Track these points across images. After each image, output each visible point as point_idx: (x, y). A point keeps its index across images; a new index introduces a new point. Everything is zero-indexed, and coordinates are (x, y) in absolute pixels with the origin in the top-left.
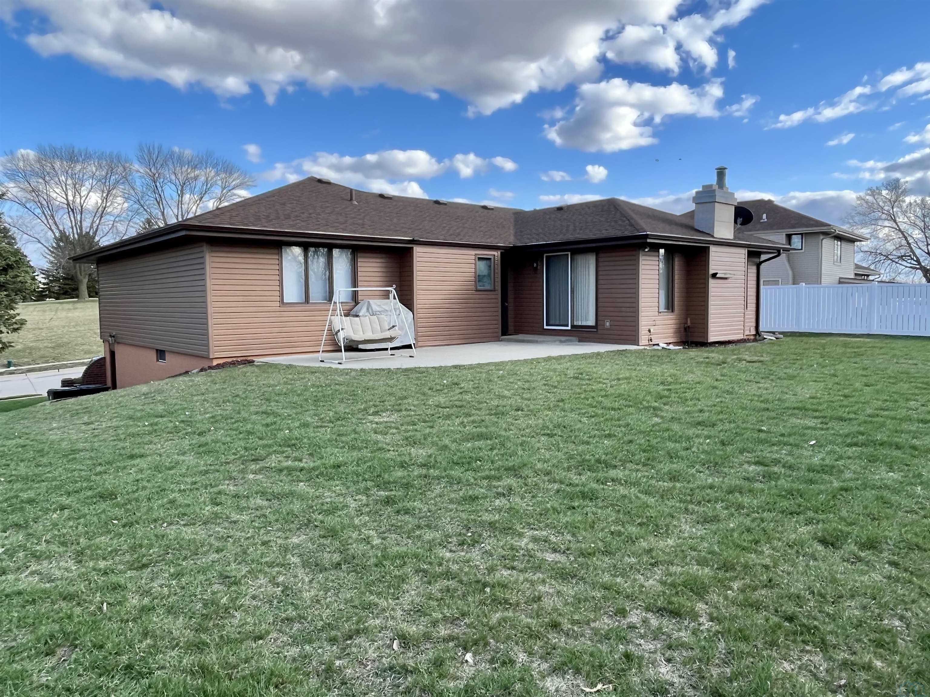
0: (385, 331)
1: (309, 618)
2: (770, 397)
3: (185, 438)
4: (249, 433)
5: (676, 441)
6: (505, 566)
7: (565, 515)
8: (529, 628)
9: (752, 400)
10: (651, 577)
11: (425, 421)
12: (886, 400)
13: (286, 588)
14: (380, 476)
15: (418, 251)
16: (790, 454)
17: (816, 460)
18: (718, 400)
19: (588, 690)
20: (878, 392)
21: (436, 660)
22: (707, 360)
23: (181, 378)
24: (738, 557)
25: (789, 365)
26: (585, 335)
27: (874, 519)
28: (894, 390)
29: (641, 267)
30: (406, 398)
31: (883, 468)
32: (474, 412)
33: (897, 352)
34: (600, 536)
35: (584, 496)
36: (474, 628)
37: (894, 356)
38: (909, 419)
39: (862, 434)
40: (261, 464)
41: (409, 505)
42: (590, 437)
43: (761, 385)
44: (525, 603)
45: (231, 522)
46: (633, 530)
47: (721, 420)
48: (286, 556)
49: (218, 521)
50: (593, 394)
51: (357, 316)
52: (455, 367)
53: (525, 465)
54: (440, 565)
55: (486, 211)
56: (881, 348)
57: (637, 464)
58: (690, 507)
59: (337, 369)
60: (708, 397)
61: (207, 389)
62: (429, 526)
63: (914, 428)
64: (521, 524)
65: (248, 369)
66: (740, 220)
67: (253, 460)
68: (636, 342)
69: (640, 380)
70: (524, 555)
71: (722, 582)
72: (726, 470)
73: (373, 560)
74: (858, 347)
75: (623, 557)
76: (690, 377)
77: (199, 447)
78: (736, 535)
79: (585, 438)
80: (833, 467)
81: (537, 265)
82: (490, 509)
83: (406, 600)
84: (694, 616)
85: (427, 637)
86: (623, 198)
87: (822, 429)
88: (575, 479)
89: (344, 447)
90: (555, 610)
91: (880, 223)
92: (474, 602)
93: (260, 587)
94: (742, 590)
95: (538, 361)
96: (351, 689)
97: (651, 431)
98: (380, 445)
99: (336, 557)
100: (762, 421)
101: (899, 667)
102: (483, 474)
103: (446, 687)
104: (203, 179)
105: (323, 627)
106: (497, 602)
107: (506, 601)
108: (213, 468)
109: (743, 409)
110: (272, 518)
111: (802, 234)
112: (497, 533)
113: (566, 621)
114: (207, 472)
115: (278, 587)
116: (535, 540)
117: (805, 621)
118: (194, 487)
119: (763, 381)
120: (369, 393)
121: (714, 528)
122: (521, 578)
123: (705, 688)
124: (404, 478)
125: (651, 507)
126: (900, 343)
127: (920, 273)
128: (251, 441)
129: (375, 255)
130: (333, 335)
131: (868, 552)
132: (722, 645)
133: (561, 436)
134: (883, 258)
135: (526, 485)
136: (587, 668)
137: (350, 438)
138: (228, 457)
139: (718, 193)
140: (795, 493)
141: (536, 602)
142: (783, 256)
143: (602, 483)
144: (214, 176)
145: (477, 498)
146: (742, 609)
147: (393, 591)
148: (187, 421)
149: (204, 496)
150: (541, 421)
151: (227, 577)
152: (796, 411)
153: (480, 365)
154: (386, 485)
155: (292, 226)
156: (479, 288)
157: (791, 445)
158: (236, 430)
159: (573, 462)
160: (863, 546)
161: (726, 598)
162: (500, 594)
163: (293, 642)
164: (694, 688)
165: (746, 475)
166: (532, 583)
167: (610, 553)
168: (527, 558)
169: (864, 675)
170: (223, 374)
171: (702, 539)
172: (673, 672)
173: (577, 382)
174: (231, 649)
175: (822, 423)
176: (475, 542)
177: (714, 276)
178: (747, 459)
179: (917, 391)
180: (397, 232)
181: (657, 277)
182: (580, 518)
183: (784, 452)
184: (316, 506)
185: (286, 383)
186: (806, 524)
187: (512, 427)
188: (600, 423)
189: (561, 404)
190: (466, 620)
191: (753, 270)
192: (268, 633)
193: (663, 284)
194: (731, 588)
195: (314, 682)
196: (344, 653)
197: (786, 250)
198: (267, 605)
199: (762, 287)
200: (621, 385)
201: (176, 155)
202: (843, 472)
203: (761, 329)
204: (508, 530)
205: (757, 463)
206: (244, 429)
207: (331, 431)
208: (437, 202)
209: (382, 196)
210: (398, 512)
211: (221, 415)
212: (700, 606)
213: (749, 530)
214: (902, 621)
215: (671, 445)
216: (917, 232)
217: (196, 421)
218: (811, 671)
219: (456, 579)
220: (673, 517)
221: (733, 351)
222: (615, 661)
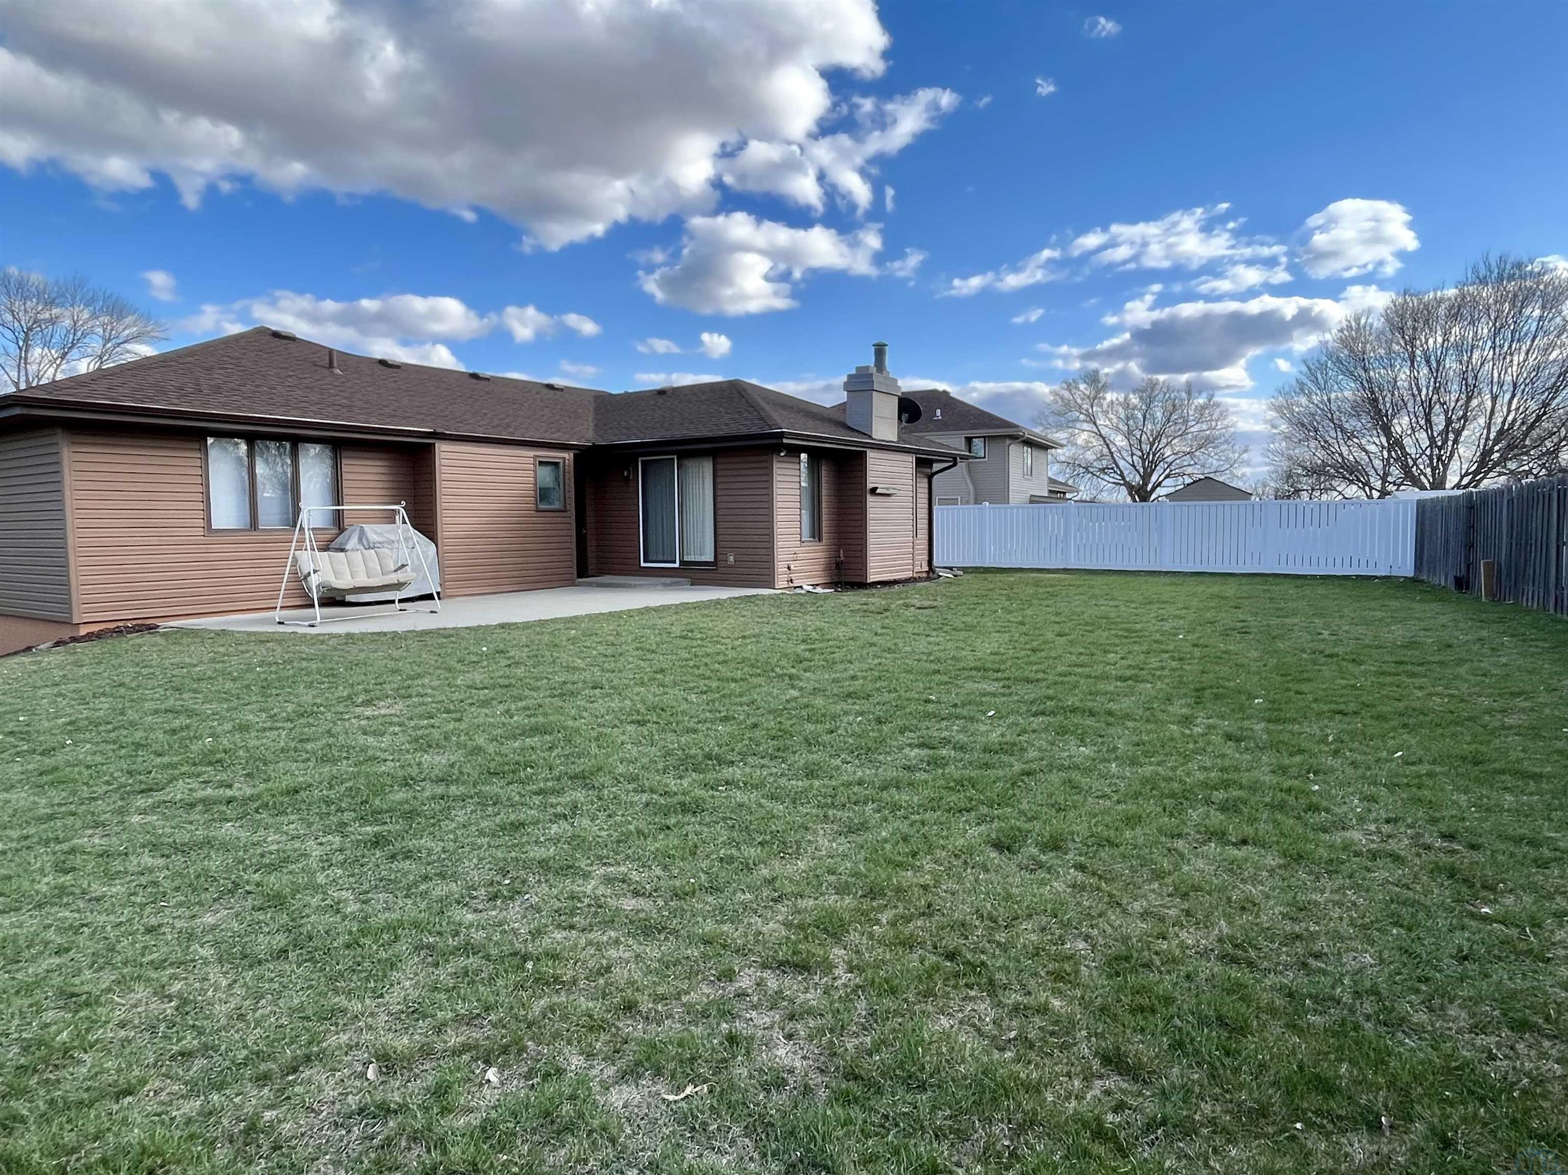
0: (388, 573)
1: (223, 1048)
2: (942, 655)
3: (13, 761)
4: (138, 746)
5: (817, 722)
6: (559, 926)
7: (655, 839)
8: (590, 1016)
9: (919, 661)
10: (772, 919)
11: (448, 711)
12: (1081, 654)
13: (185, 1002)
14: (367, 802)
15: (444, 451)
16: (963, 730)
17: (994, 737)
18: (876, 661)
19: (671, 1098)
20: (1072, 643)
21: (439, 1086)
22: (865, 607)
23: (17, 659)
24: (889, 878)
25: (968, 612)
26: (698, 576)
27: (1059, 810)
28: (1090, 640)
29: (776, 478)
30: (419, 676)
31: (1072, 743)
32: (527, 692)
33: (1097, 591)
34: (703, 866)
35: (684, 808)
36: (504, 1027)
37: (1094, 596)
38: (1105, 677)
39: (1050, 698)
40: (158, 796)
41: (411, 844)
42: (700, 722)
43: (932, 639)
44: (587, 978)
45: (90, 900)
46: (751, 852)
47: (878, 689)
48: (188, 947)
49: (65, 900)
50: (707, 660)
51: (342, 550)
52: (502, 626)
53: (600, 769)
54: (457, 934)
55: (553, 392)
56: (1079, 586)
57: (762, 758)
58: (830, 812)
59: (305, 635)
60: (862, 659)
61: (65, 676)
62: (442, 876)
63: (1111, 688)
64: (589, 858)
65: (147, 638)
66: (905, 416)
67: (142, 792)
68: (770, 583)
69: (773, 638)
70: (589, 906)
71: (867, 915)
72: (881, 758)
73: (344, 938)
74: (1051, 586)
75: (734, 893)
76: (841, 632)
77: (41, 774)
78: (888, 846)
79: (692, 725)
80: (1014, 744)
81: (629, 473)
82: (542, 839)
83: (394, 998)
84: (827, 967)
85: (426, 1052)
86: (754, 381)
87: (1004, 695)
88: (673, 784)
89: (308, 760)
90: (631, 983)
91: (1078, 425)
92: (506, 987)
93: (135, 1006)
94: (893, 924)
95: (630, 613)
96: (289, 1156)
97: (785, 709)
98: (370, 753)
99: (280, 940)
100: (930, 688)
101: (1080, 1004)
102: (535, 787)
103: (451, 1128)
104: (67, 322)
105: (246, 1058)
106: (540, 980)
107: (557, 979)
108: (63, 809)
109: (909, 672)
110: (167, 885)
111: (984, 437)
112: (550, 876)
113: (646, 997)
114: (51, 817)
115: (171, 1001)
116: (608, 880)
117: (969, 956)
118: (26, 843)
119: (934, 633)
120: (358, 670)
121: (860, 840)
122: (583, 941)
123: (837, 1068)
124: (407, 802)
125: (779, 818)
126: (1099, 580)
127: (1124, 490)
128: (140, 759)
129: (372, 455)
130: (300, 580)
131: (1051, 854)
132: (862, 1006)
133: (657, 723)
134: (1082, 470)
135: (600, 799)
136: (671, 1066)
137: (319, 744)
138: (95, 789)
139: (877, 378)
140: (965, 783)
141: (602, 975)
142: (962, 465)
143: (712, 788)
144: (89, 319)
145: (522, 825)
146: (891, 950)
147: (372, 985)
148: (21, 733)
149: (42, 858)
150: (628, 702)
151: (73, 995)
152: (974, 673)
153: (542, 623)
154: (376, 816)
155: (224, 405)
156: (541, 507)
157: (965, 718)
158: (115, 742)
159: (671, 760)
160: (1045, 847)
161: (871, 936)
162: (548, 967)
163: (192, 1090)
164: (822, 1071)
165: (908, 763)
166: (599, 946)
167: (717, 890)
168: (593, 909)
169: (1038, 1021)
170: (97, 650)
171: (845, 856)
172: (795, 1053)
173: (685, 643)
174: (69, 1121)
175: (1004, 687)
176: (515, 893)
177: (873, 491)
178: (910, 741)
179: (1117, 641)
180: (407, 420)
181: (798, 492)
182: (676, 842)
183: (955, 728)
184: (250, 859)
185: (213, 661)
186: (978, 824)
187: (585, 714)
188: (713, 701)
189: (659, 676)
190: (493, 1017)
191: (924, 484)
192: (143, 1082)
193: (806, 502)
194: (878, 922)
195: (222, 1154)
196: (282, 1098)
197: (963, 458)
198: (147, 1035)
199: (935, 508)
200: (747, 644)
201: (12, 280)
202: (1026, 750)
203: (935, 563)
204: (568, 869)
205: (922, 746)
206: (130, 740)
207: (288, 735)
208: (474, 376)
209: (383, 363)
210: (393, 857)
211: (87, 718)
212: (837, 953)
213: (905, 839)
214: (1086, 942)
215: (809, 727)
216: (1120, 437)
217: (38, 732)
218: (974, 1026)
219: (480, 954)
220: (807, 829)
221: (899, 593)
222: (713, 1049)
